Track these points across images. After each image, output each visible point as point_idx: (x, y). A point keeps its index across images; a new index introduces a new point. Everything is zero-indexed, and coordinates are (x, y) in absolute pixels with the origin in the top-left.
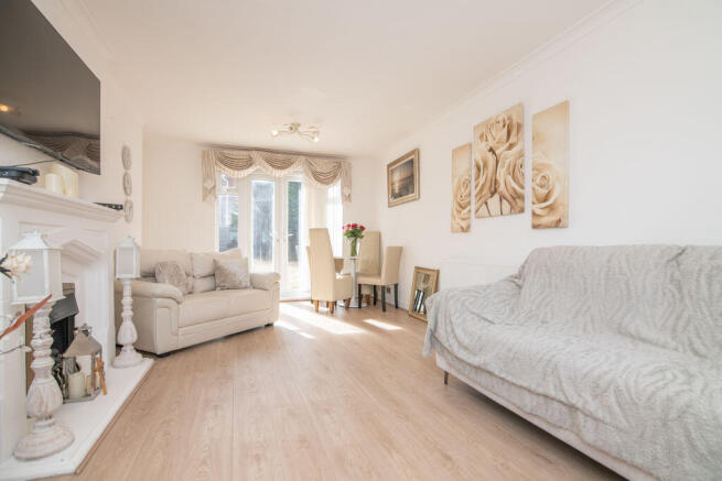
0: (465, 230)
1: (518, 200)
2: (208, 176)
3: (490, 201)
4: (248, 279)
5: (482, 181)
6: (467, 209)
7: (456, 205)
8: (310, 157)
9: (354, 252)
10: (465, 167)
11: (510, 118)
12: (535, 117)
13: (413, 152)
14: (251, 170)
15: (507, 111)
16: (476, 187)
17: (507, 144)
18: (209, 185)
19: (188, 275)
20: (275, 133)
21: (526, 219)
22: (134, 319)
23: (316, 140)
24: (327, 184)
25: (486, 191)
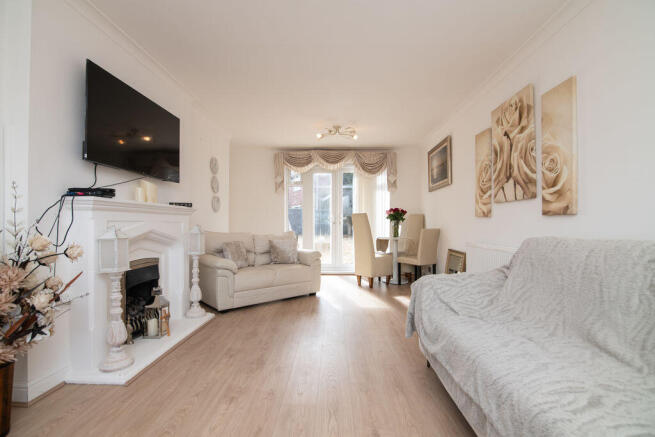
0: (487, 214)
1: (529, 186)
2: (279, 173)
3: (506, 186)
4: (295, 256)
5: (499, 165)
6: (488, 194)
7: (479, 191)
8: (357, 151)
9: (396, 234)
10: (486, 152)
11: (521, 101)
12: (543, 97)
13: (445, 140)
14: (310, 166)
15: (517, 94)
16: (495, 171)
17: (519, 127)
18: (279, 180)
19: (248, 251)
20: (319, 136)
21: (537, 205)
22: (201, 285)
23: (355, 137)
24: (374, 173)
25: (502, 176)
